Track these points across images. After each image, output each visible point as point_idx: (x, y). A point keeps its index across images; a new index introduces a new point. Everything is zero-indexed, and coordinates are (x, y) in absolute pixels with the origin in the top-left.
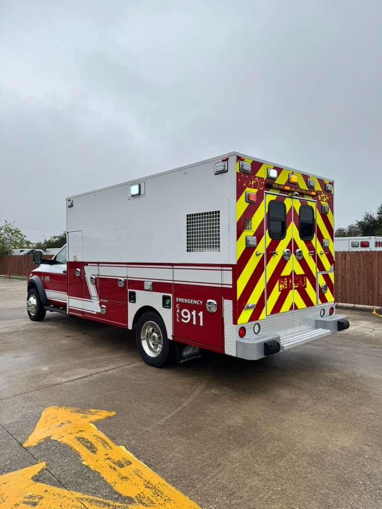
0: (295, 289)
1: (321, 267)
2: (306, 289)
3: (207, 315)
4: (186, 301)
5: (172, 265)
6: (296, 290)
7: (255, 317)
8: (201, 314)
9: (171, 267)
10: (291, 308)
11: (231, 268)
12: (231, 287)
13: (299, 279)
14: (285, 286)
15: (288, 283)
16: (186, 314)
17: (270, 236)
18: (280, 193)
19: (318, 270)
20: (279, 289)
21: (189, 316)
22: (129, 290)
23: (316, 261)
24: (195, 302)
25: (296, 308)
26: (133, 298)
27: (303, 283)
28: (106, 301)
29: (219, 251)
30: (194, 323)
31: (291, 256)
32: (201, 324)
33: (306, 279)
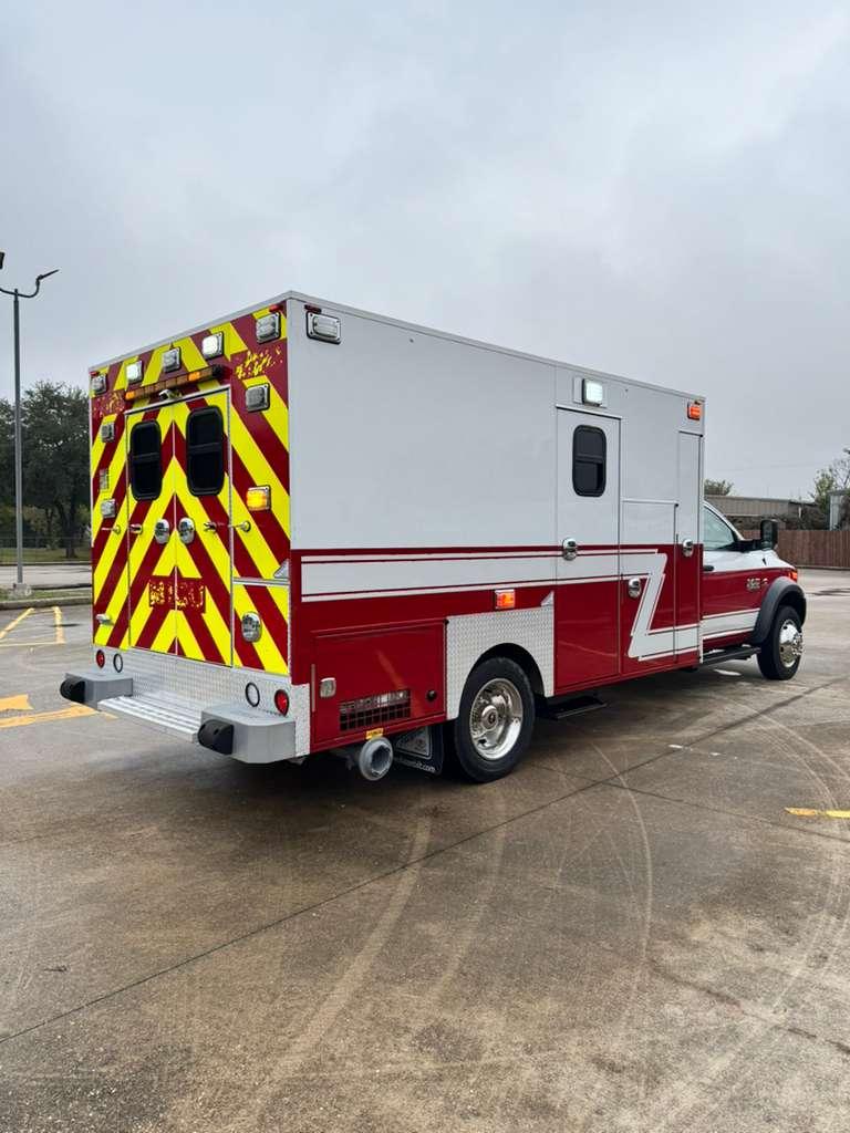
0: (179, 608)
1: (245, 564)
2: (203, 615)
6: (181, 613)
7: (115, 640)
10: (172, 650)
13: (189, 588)
14: (161, 598)
15: (166, 592)
17: (135, 496)
18: (150, 403)
19: (236, 573)
20: (151, 601)
23: (232, 550)
25: (181, 653)
27: (198, 600)
31: (173, 534)
33: (204, 590)
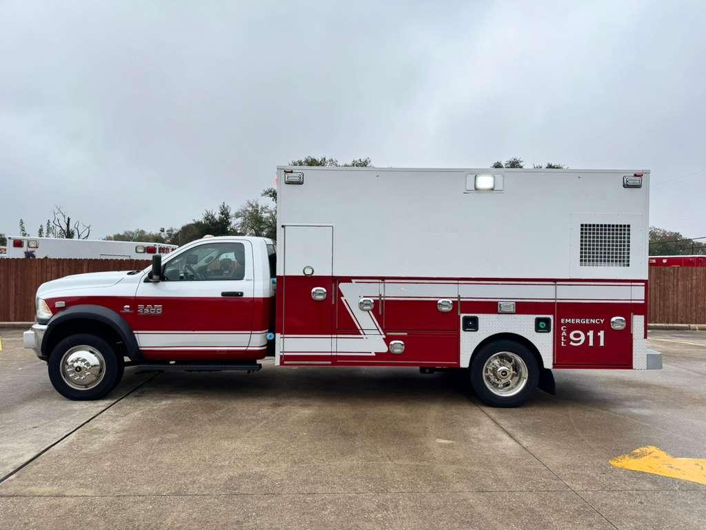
3: (610, 333)
4: (578, 321)
5: (555, 280)
8: (601, 334)
9: (552, 283)
11: (644, 284)
12: (643, 302)
16: (577, 336)
21: (583, 338)
22: (462, 316)
24: (593, 321)
26: (472, 325)
28: (406, 334)
29: (628, 265)
30: (591, 344)
32: (602, 344)
